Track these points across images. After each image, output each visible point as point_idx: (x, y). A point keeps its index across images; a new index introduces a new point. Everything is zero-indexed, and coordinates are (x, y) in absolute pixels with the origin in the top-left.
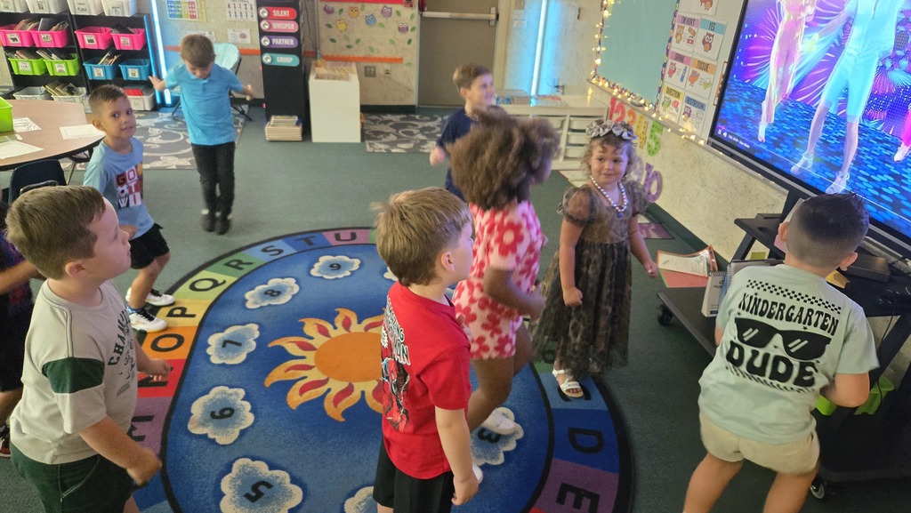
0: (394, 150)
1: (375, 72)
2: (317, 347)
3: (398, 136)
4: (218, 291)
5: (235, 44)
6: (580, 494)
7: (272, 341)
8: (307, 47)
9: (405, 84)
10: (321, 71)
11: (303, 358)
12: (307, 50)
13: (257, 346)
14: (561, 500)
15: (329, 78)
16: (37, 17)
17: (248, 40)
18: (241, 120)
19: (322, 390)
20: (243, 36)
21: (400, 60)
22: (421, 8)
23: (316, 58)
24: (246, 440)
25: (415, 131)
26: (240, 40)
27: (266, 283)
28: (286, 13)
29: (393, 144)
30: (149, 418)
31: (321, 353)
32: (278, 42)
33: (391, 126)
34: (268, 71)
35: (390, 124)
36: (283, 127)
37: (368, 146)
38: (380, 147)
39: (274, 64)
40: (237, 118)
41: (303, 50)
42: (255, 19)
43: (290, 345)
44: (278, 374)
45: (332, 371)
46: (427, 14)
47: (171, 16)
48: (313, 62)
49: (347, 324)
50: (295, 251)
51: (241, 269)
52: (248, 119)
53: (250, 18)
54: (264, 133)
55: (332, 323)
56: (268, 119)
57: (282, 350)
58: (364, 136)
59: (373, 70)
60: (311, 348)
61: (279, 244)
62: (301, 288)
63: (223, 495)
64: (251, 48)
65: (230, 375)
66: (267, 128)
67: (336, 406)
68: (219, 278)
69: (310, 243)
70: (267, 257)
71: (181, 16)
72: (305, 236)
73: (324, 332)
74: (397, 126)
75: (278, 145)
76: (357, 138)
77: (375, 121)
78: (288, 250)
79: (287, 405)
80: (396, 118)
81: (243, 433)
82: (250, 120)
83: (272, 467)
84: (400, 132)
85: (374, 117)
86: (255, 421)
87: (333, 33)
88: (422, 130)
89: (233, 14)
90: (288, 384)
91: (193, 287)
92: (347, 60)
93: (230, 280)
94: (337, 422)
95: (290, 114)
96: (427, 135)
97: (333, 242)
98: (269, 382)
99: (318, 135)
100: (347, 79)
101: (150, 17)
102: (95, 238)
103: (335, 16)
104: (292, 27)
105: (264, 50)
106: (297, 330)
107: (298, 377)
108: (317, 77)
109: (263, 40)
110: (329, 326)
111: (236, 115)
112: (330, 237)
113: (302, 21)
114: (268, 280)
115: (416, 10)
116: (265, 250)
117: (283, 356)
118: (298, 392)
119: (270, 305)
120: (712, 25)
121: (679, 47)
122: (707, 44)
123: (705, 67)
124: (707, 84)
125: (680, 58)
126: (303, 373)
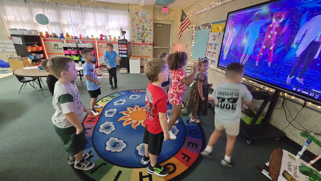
4: (108, 102)
6: (193, 144)
8: (129, 54)
10: (132, 58)
14: (189, 145)
15: (133, 60)
16: (71, 48)
19: (131, 122)
21: (149, 57)
22: (153, 46)
23: (131, 56)
24: (113, 133)
28: (124, 46)
30: (90, 129)
31: (131, 114)
32: (123, 52)
36: (123, 70)
43: (124, 113)
44: (121, 119)
45: (133, 118)
46: (154, 47)
47: (100, 48)
49: (137, 108)
54: (119, 71)
56: (120, 69)
58: (141, 73)
59: (143, 58)
60: (129, 113)
61: (122, 93)
63: (107, 146)
65: (110, 119)
68: (108, 99)
70: (119, 95)
71: (102, 48)
75: (122, 74)
76: (139, 73)
78: (124, 94)
81: (112, 132)
83: (119, 139)
87: (135, 51)
90: (123, 121)
91: (102, 101)
92: (137, 56)
93: (111, 100)
95: (125, 67)
97: (134, 92)
98: (118, 121)
99: (131, 72)
100: (137, 60)
101: (96, 48)
103: (135, 47)
104: (126, 49)
105: (120, 54)
109: (119, 52)
110: (133, 109)
112: (133, 91)
113: (128, 47)
115: (152, 46)
116: (118, 94)
117: (122, 115)
120: (216, 45)
121: (209, 50)
122: (215, 48)
123: (214, 53)
124: (215, 57)
125: (209, 52)
126: (127, 119)
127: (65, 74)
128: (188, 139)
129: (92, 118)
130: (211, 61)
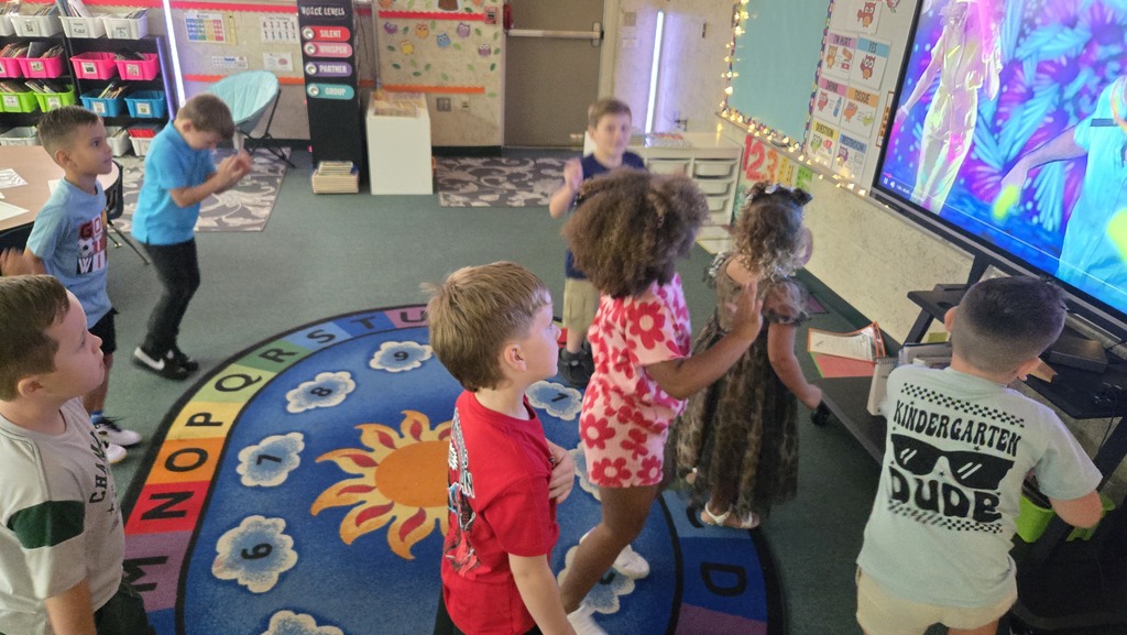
0: (475, 204)
1: (449, 105)
2: (378, 461)
3: (480, 186)
4: (251, 390)
5: (272, 72)
7: (321, 454)
8: (364, 74)
9: (487, 120)
10: (382, 104)
11: (361, 476)
12: (364, 78)
13: (302, 461)
15: (391, 114)
16: (24, 42)
17: (289, 67)
18: (282, 167)
19: (385, 518)
20: (283, 62)
21: (481, 90)
22: (507, 25)
23: (375, 88)
24: (286, 586)
25: (501, 179)
26: (279, 67)
27: (313, 379)
28: (336, 33)
29: (474, 196)
30: (161, 560)
31: (384, 469)
32: (327, 69)
33: (470, 173)
34: (315, 105)
35: (469, 170)
36: (334, 176)
37: (441, 198)
38: (457, 200)
39: (322, 96)
40: (276, 165)
41: (359, 78)
42: (298, 41)
43: (344, 461)
44: (329, 498)
45: (396, 492)
46: (514, 32)
47: (191, 37)
48: (372, 93)
49: (416, 431)
50: (348, 336)
51: (281, 361)
52: (291, 165)
53: (291, 40)
54: (309, 182)
55: (397, 429)
56: (315, 166)
57: (333, 466)
58: (437, 186)
59: (447, 102)
60: (368, 463)
61: (330, 328)
62: (357, 385)
64: (293, 76)
65: (267, 501)
66: (314, 177)
67: (402, 539)
68: (254, 374)
69: (369, 326)
70: (314, 345)
71: (204, 38)
72: (361, 317)
73: (386, 441)
74: (478, 173)
75: (328, 199)
76: (427, 189)
77: (450, 167)
78: (341, 335)
79: (341, 540)
80: (477, 163)
81: (283, 577)
82: (293, 167)
83: (321, 622)
84: (482, 180)
85: (449, 162)
86: (299, 561)
87: (396, 57)
88: (510, 178)
89: (270, 35)
90: (344, 510)
91: (219, 386)
92: (414, 91)
93: (267, 376)
94: (405, 561)
95: (344, 159)
96: (516, 184)
97: (399, 323)
98: (316, 509)
99: (378, 187)
100: (414, 114)
101: (164, 39)
102: (55, 347)
103: (398, 36)
104: (344, 50)
105: (309, 79)
106: (352, 440)
107: (354, 502)
108: (377, 113)
109: (307, 67)
110: (393, 434)
111: (275, 161)
112: (394, 318)
113: (356, 42)
114: (315, 375)
115: (500, 28)
116: (311, 336)
117: (336, 474)
118: (353, 521)
119: (317, 408)
123: (864, 98)
125: (833, 87)
126: (361, 497)
127: (35, 386)
129: (170, 495)
130: (845, 139)
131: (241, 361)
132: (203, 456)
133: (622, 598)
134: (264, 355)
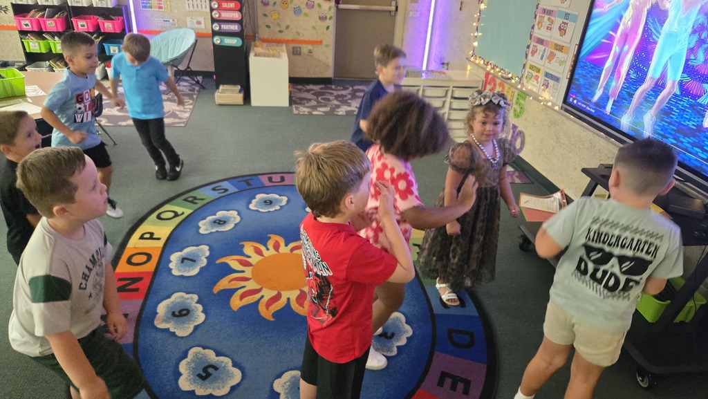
0: (315, 113)
1: (300, 52)
2: (254, 264)
3: (318, 102)
4: (178, 220)
5: (193, 29)
6: (456, 380)
7: (219, 259)
8: (248, 32)
9: (324, 61)
10: (259, 50)
11: (243, 272)
12: (248, 34)
13: (208, 262)
14: (441, 384)
15: (264, 56)
16: (44, 8)
17: (203, 26)
18: (197, 88)
19: (257, 296)
20: (199, 23)
21: (320, 42)
22: (337, 2)
23: (255, 40)
24: (199, 332)
25: (331, 98)
26: (196, 26)
27: (215, 215)
28: (232, 5)
29: (314, 108)
30: (125, 316)
31: (257, 269)
32: (226, 27)
33: (312, 94)
34: (218, 49)
35: (311, 92)
36: (228, 94)
37: (294, 109)
38: (304, 110)
39: (222, 44)
40: (194, 87)
41: (245, 33)
42: (208, 10)
43: (233, 262)
44: (224, 284)
45: (264, 281)
46: (342, 6)
47: (143, 7)
48: (253, 43)
49: (277, 247)
50: (237, 190)
51: (196, 203)
52: (202, 87)
53: (204, 9)
54: (214, 98)
55: (265, 245)
56: (218, 88)
57: (227, 265)
58: (292, 102)
59: (299, 49)
60: (248, 264)
61: (225, 185)
62: (241, 218)
63: (181, 375)
64: (205, 32)
65: (186, 284)
66: (217, 94)
67: (267, 308)
68: (179, 210)
69: (249, 184)
70: (216, 195)
71: (151, 7)
72: (245, 179)
73: (259, 252)
74: (317, 94)
75: (224, 108)
76: (286, 103)
77: (300, 90)
78: (232, 189)
79: (230, 308)
80: (317, 88)
81: (196, 328)
82: (204, 88)
83: (218, 354)
84: (319, 99)
85: (299, 87)
86: (206, 319)
87: (268, 21)
88: (337, 97)
89: (191, 6)
90: (232, 292)
91: (159, 217)
92: (279, 42)
93: (188, 212)
94: (269, 321)
95: (234, 83)
96: (341, 101)
97: (267, 183)
98: (216, 289)
99: (255, 101)
100: (279, 56)
101: (127, 8)
102: (76, 188)
103: (270, 8)
104: (236, 16)
105: (215, 33)
106: (238, 250)
107: (238, 287)
108: (256, 55)
109: (214, 25)
110: (263, 248)
111: (193, 85)
112: (265, 180)
113: (244, 11)
114: (216, 212)
115: (333, 3)
116: (214, 189)
117: (228, 270)
118: (238, 297)
119: (217, 231)
120: (567, 16)
121: (540, 33)
122: (562, 30)
123: (560, 48)
124: (562, 63)
125: (541, 41)
126: (243, 283)
127: (63, 210)
128: (443, 361)
129: (128, 279)
130: (547, 75)
131: (172, 202)
132: (149, 257)
133: (398, 347)
134: (186, 200)
